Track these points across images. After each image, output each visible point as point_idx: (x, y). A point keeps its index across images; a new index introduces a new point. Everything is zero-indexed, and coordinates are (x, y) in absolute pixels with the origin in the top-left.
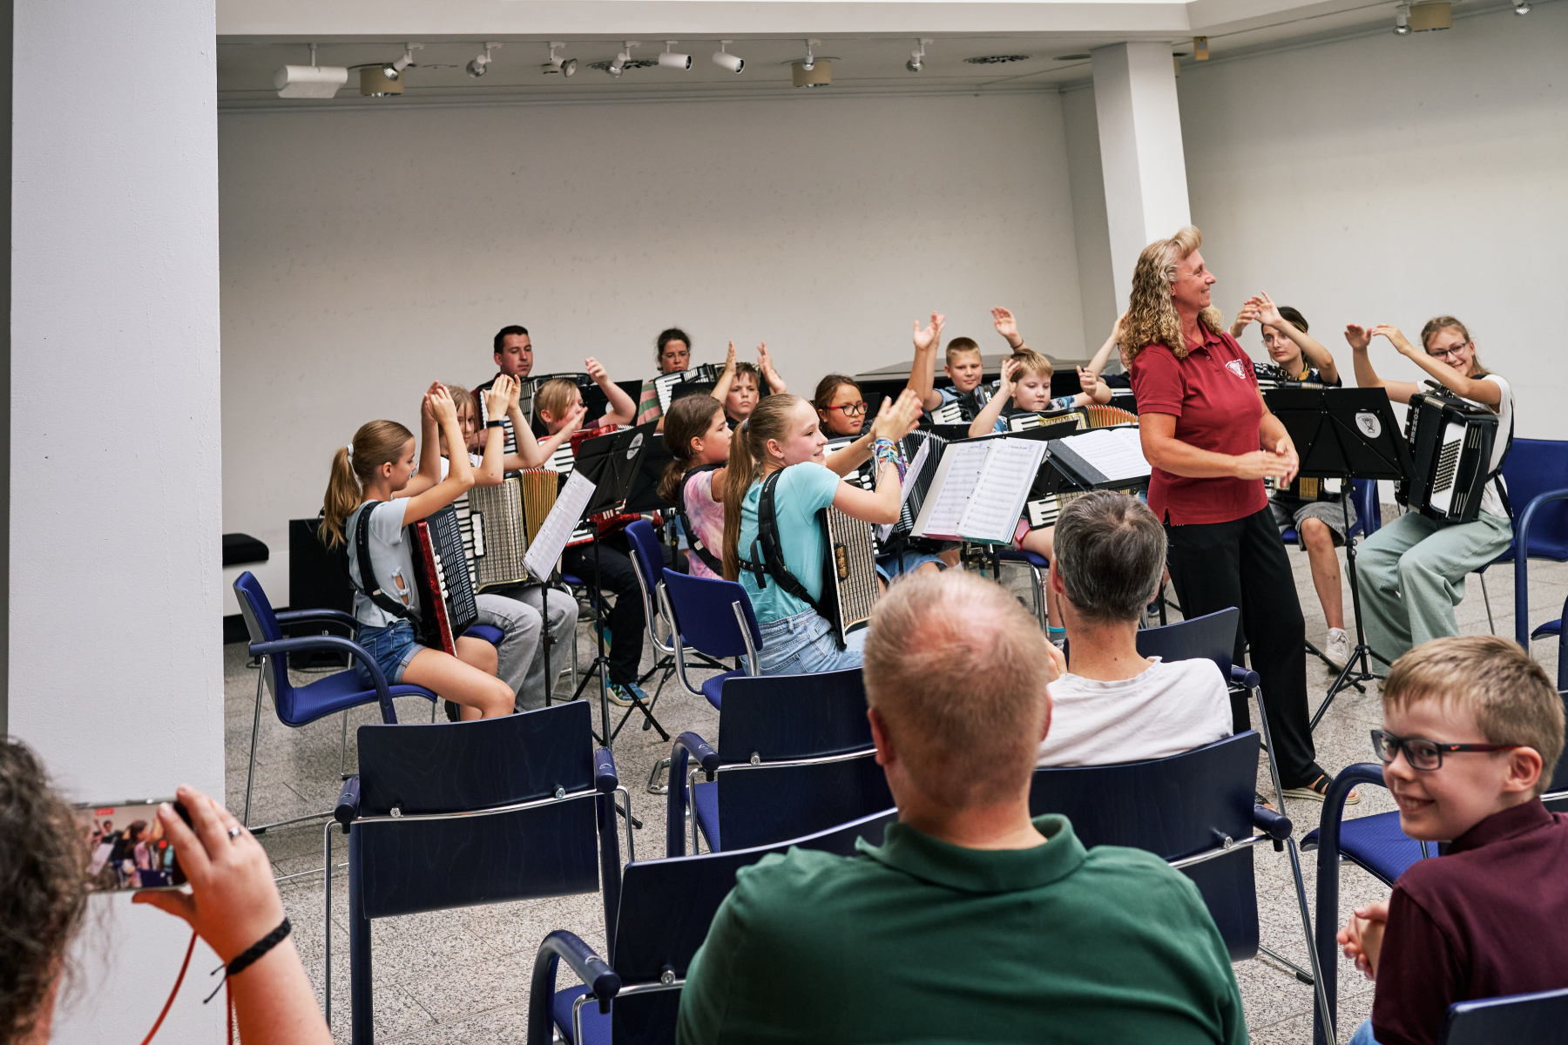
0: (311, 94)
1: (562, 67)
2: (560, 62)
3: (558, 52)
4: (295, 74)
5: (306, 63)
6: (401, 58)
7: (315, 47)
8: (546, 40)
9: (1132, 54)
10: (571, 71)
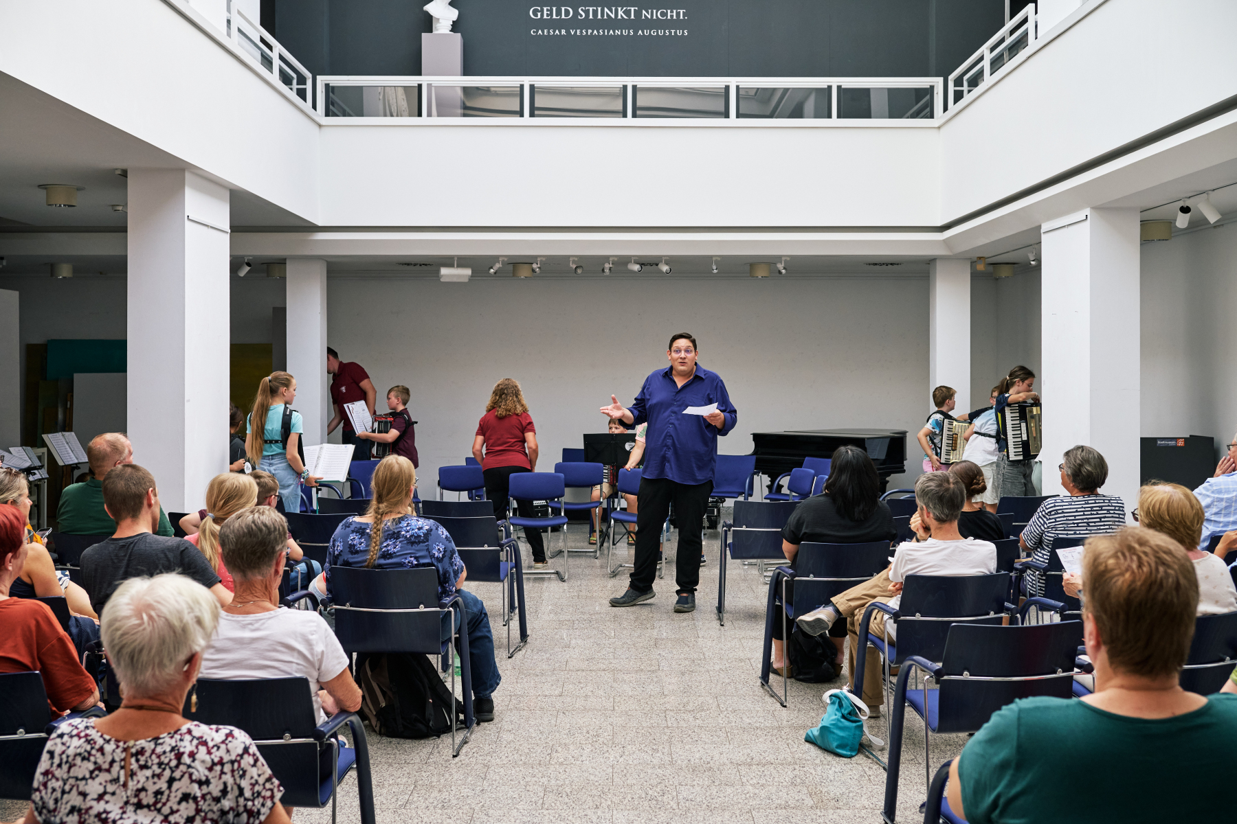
0: (455, 280)
1: (576, 268)
2: (574, 266)
3: (574, 262)
4: (444, 271)
5: (450, 265)
6: (494, 264)
7: (456, 259)
8: (569, 257)
9: (939, 267)
10: (579, 271)
